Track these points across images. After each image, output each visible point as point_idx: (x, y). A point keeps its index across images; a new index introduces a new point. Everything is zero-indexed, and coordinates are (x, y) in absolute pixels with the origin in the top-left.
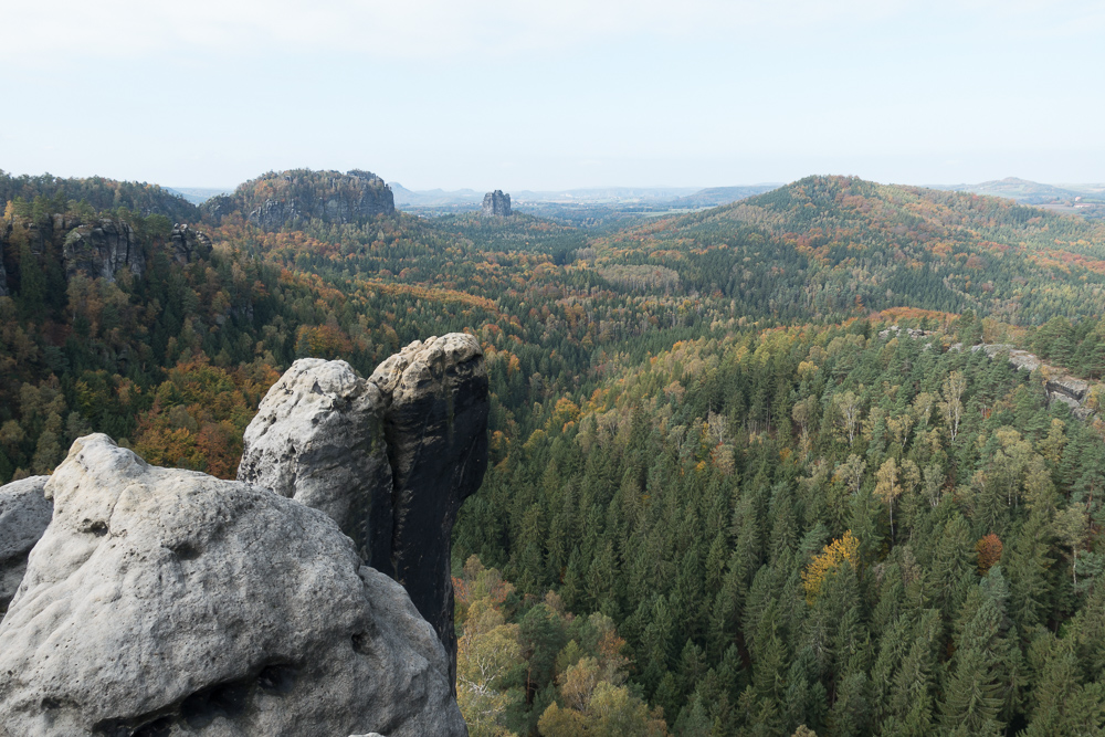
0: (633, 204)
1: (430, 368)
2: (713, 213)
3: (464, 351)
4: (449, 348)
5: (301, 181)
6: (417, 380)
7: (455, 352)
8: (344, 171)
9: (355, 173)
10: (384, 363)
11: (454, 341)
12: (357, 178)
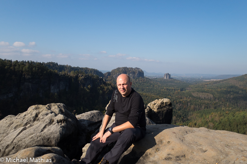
0: (201, 78)
1: (160, 105)
2: (223, 81)
3: (168, 102)
4: (165, 101)
5: (125, 70)
6: (157, 108)
7: (166, 102)
8: (134, 68)
9: (136, 68)
10: (150, 103)
11: (166, 100)
12: (136, 69)
